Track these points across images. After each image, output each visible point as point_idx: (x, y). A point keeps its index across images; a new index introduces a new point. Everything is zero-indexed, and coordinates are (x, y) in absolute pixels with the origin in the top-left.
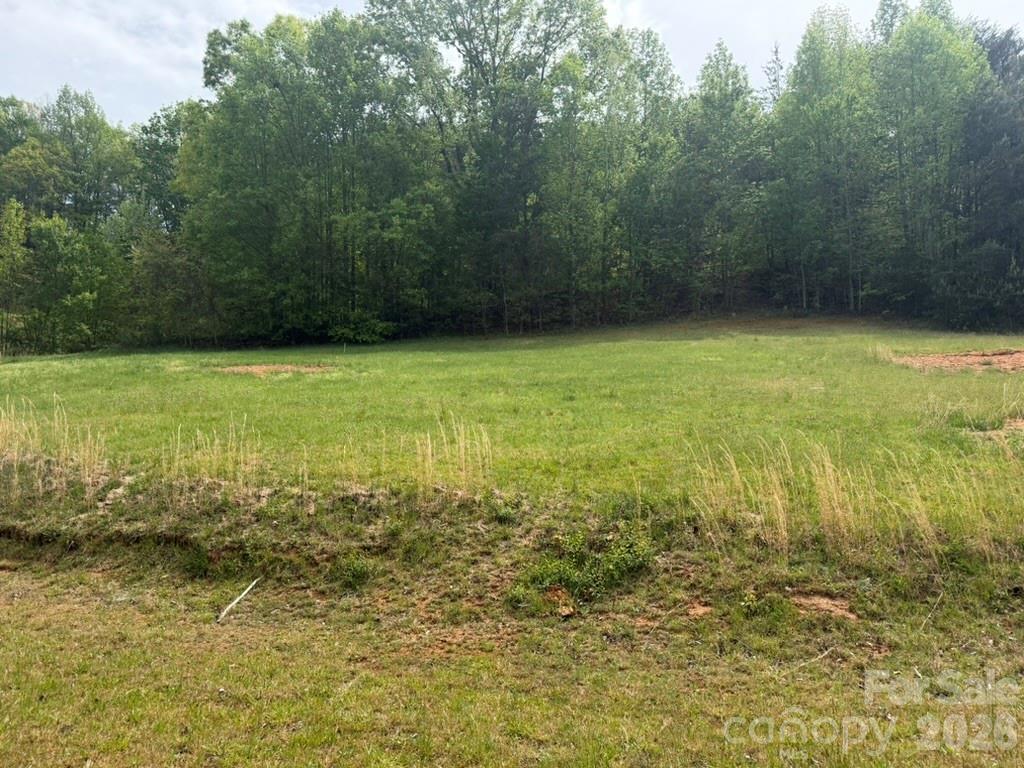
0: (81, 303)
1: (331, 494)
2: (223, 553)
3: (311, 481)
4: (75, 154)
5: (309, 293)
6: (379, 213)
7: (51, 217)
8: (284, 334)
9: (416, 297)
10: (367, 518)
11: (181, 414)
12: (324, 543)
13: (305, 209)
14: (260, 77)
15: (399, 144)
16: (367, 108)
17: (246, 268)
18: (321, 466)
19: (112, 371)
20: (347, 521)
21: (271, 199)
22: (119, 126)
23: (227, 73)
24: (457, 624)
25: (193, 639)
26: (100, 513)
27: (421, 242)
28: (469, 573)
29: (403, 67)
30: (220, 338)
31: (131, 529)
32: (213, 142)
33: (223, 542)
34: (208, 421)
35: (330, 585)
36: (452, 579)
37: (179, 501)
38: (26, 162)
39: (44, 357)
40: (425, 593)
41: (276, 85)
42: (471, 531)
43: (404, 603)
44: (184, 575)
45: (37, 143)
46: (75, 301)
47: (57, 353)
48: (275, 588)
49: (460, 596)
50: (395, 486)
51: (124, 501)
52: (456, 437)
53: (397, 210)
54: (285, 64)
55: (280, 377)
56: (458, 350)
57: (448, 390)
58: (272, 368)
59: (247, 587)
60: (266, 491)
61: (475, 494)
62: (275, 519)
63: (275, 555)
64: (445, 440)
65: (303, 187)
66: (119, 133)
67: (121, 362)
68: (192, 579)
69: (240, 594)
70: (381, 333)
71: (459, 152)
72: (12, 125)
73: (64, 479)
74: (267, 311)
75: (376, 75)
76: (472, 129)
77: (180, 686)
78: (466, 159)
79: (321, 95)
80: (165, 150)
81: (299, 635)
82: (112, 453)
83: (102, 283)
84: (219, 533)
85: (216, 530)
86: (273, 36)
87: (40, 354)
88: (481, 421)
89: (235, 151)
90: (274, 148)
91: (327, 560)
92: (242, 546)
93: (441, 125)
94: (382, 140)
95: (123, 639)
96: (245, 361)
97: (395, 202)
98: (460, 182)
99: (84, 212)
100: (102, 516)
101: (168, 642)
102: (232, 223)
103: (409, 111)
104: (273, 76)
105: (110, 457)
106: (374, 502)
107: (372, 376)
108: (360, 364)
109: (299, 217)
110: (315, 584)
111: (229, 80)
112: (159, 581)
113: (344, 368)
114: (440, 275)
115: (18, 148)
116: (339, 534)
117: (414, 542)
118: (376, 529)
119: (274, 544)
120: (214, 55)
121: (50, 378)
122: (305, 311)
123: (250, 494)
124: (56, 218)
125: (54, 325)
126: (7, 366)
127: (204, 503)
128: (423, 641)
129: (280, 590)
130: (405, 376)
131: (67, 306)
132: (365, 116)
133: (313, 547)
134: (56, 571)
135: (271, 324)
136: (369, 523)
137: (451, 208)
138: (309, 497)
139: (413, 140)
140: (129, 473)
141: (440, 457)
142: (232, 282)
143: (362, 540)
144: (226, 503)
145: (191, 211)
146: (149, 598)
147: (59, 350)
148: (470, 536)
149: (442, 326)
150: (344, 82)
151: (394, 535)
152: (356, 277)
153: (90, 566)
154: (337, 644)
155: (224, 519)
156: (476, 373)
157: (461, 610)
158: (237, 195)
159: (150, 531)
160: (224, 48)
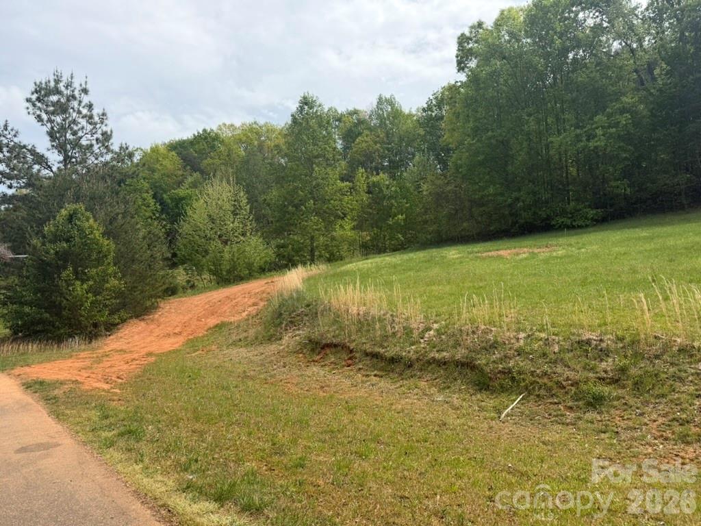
0: (397, 223)
1: (569, 338)
2: (499, 375)
3: (553, 329)
4: (387, 135)
5: (535, 196)
6: (585, 130)
7: (378, 174)
8: (519, 227)
9: (621, 188)
10: (599, 357)
11: (461, 284)
12: (568, 373)
13: (529, 138)
14: (493, 55)
15: (598, 74)
16: (571, 56)
17: (492, 186)
18: (559, 318)
19: (417, 261)
20: (584, 358)
21: (505, 137)
22: (410, 111)
23: (471, 60)
24: (688, 443)
25: (486, 429)
26: (422, 346)
27: (622, 144)
28: (694, 404)
29: (597, 17)
30: (478, 234)
31: (440, 357)
32: (466, 107)
33: (497, 368)
34: (478, 289)
35: (576, 403)
36: (679, 407)
37: (467, 339)
38: (364, 145)
39: (381, 256)
40: (656, 416)
41: (504, 58)
42: (693, 371)
43: (638, 422)
44: (475, 388)
45: (369, 133)
46: (394, 221)
47: (387, 252)
48: (536, 402)
49: (688, 422)
50: (620, 333)
51: (434, 339)
52: (670, 295)
53: (599, 125)
54: (509, 41)
55: (521, 257)
56: (662, 225)
57: (657, 257)
58: (514, 251)
59: (517, 399)
60: (522, 335)
61: (693, 341)
62: (531, 354)
63: (533, 379)
64: (661, 298)
65: (528, 122)
66: (410, 115)
67: (420, 255)
68: (480, 390)
69: (513, 403)
70: (592, 218)
71: (650, 67)
72: (356, 125)
73: (401, 325)
74: (507, 213)
75: (576, 29)
76: (660, 47)
77: (483, 459)
78: (657, 72)
79: (536, 56)
80: (436, 120)
81: (558, 436)
82: (425, 310)
83: (407, 208)
84: (494, 362)
85: (492, 360)
86: (500, 25)
87: (379, 254)
88: (691, 282)
89: (480, 109)
90: (505, 101)
91: (572, 385)
92: (510, 371)
93: (632, 51)
94: (584, 76)
95: (445, 425)
96: (495, 248)
97: (597, 118)
98: (652, 91)
99: (394, 168)
100: (424, 348)
101: (471, 430)
102: (481, 158)
103: (605, 47)
104: (501, 53)
105: (424, 312)
106: (604, 345)
107: (589, 251)
108: (578, 243)
109: (525, 144)
110: (564, 401)
111: (473, 64)
112: (460, 390)
113: (566, 247)
114: (639, 167)
115: (360, 138)
116: (578, 368)
117: (641, 376)
118: (607, 365)
119: (532, 372)
120: (462, 50)
121: (386, 267)
122: (533, 209)
123: (512, 336)
124: (381, 175)
125: (385, 236)
126: (364, 261)
127: (483, 342)
128: (658, 452)
129: (539, 403)
130: (617, 249)
131: (390, 225)
132: (569, 61)
133: (560, 375)
134: (402, 379)
135: (510, 221)
136: (602, 360)
137: (645, 113)
138: (554, 340)
139: (608, 68)
140: (436, 322)
141: (657, 311)
142: (482, 197)
143: (597, 372)
144: (496, 342)
145: (454, 155)
146: (456, 399)
147: (388, 250)
148: (692, 374)
149: (644, 207)
150: (552, 41)
151: (623, 370)
152: (570, 180)
153: (420, 378)
154: (586, 445)
155: (496, 353)
156: (681, 242)
157: (690, 433)
158: (483, 139)
159: (451, 358)
160: (468, 44)
